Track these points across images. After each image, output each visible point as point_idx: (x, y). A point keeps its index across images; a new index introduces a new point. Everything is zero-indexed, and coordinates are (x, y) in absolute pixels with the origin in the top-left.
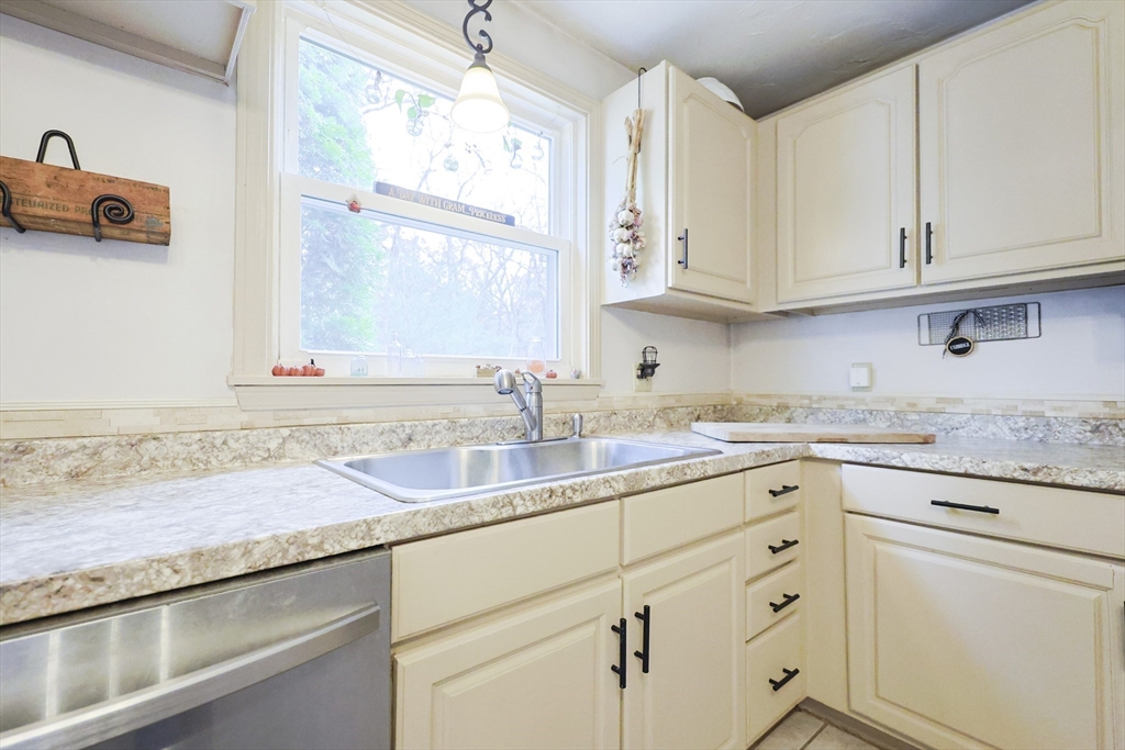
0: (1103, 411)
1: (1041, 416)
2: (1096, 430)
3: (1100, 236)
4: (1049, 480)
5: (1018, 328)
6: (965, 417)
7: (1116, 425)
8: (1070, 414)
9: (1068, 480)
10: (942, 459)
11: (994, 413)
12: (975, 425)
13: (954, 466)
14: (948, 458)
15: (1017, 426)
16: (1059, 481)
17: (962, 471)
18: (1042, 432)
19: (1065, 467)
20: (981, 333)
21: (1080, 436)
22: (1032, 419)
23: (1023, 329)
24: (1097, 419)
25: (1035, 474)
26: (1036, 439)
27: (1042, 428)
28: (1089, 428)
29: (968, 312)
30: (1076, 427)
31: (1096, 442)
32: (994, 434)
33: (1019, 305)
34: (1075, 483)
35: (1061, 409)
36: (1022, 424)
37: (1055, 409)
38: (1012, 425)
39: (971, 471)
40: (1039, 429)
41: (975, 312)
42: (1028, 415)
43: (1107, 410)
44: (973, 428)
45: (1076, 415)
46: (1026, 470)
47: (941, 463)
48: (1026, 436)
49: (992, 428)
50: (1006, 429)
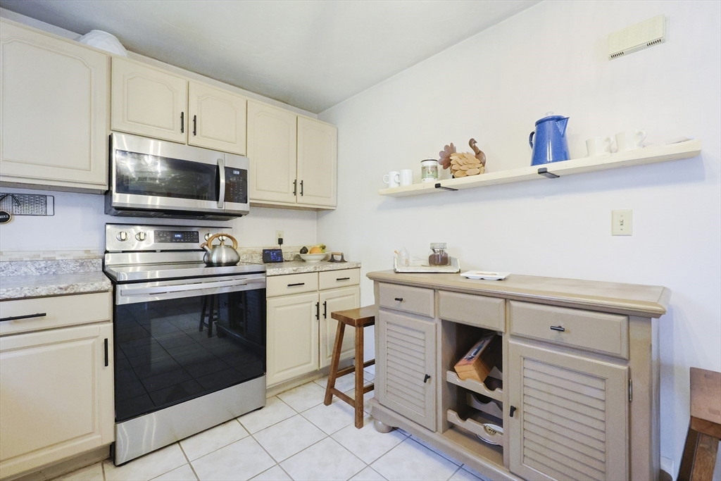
0: (84, 255)
1: (53, 260)
2: (82, 265)
3: (90, 170)
4: (72, 292)
5: (40, 209)
6: (4, 264)
7: (91, 262)
8: (69, 258)
9: (82, 290)
10: (7, 291)
11: (25, 259)
12: (12, 269)
13: (17, 294)
14: (13, 290)
15: (40, 267)
16: (78, 291)
17: (23, 296)
18: (54, 269)
19: (80, 284)
20: (16, 209)
21: (74, 269)
22: (49, 262)
23: (44, 209)
24: (81, 259)
25: (66, 289)
26: (52, 273)
27: (55, 266)
28: (78, 264)
29: (7, 195)
30: (72, 265)
31: (82, 271)
32: (25, 273)
33: (42, 196)
34: (85, 291)
35: (64, 255)
36: (43, 265)
37: (61, 256)
38: (37, 267)
39: (29, 295)
40: (52, 267)
41: (13, 196)
42: (47, 260)
43: (86, 255)
44: (11, 270)
45: (72, 258)
46: (61, 288)
47: (8, 293)
48: (45, 272)
49: (24, 269)
50: (33, 269)
